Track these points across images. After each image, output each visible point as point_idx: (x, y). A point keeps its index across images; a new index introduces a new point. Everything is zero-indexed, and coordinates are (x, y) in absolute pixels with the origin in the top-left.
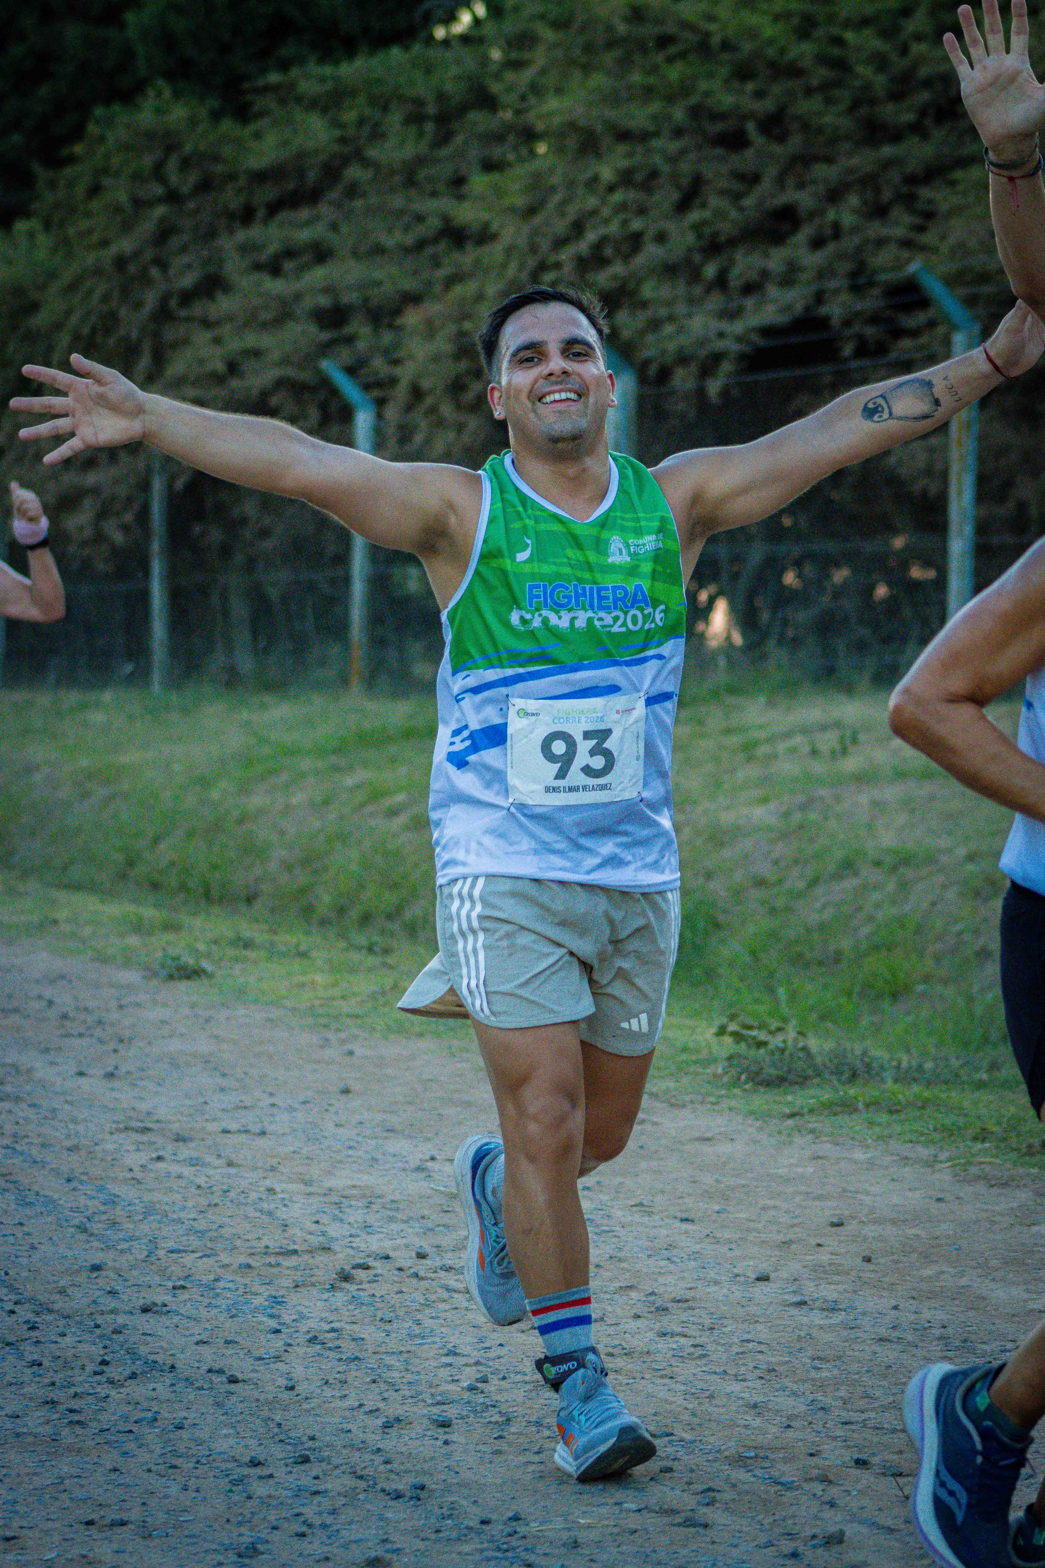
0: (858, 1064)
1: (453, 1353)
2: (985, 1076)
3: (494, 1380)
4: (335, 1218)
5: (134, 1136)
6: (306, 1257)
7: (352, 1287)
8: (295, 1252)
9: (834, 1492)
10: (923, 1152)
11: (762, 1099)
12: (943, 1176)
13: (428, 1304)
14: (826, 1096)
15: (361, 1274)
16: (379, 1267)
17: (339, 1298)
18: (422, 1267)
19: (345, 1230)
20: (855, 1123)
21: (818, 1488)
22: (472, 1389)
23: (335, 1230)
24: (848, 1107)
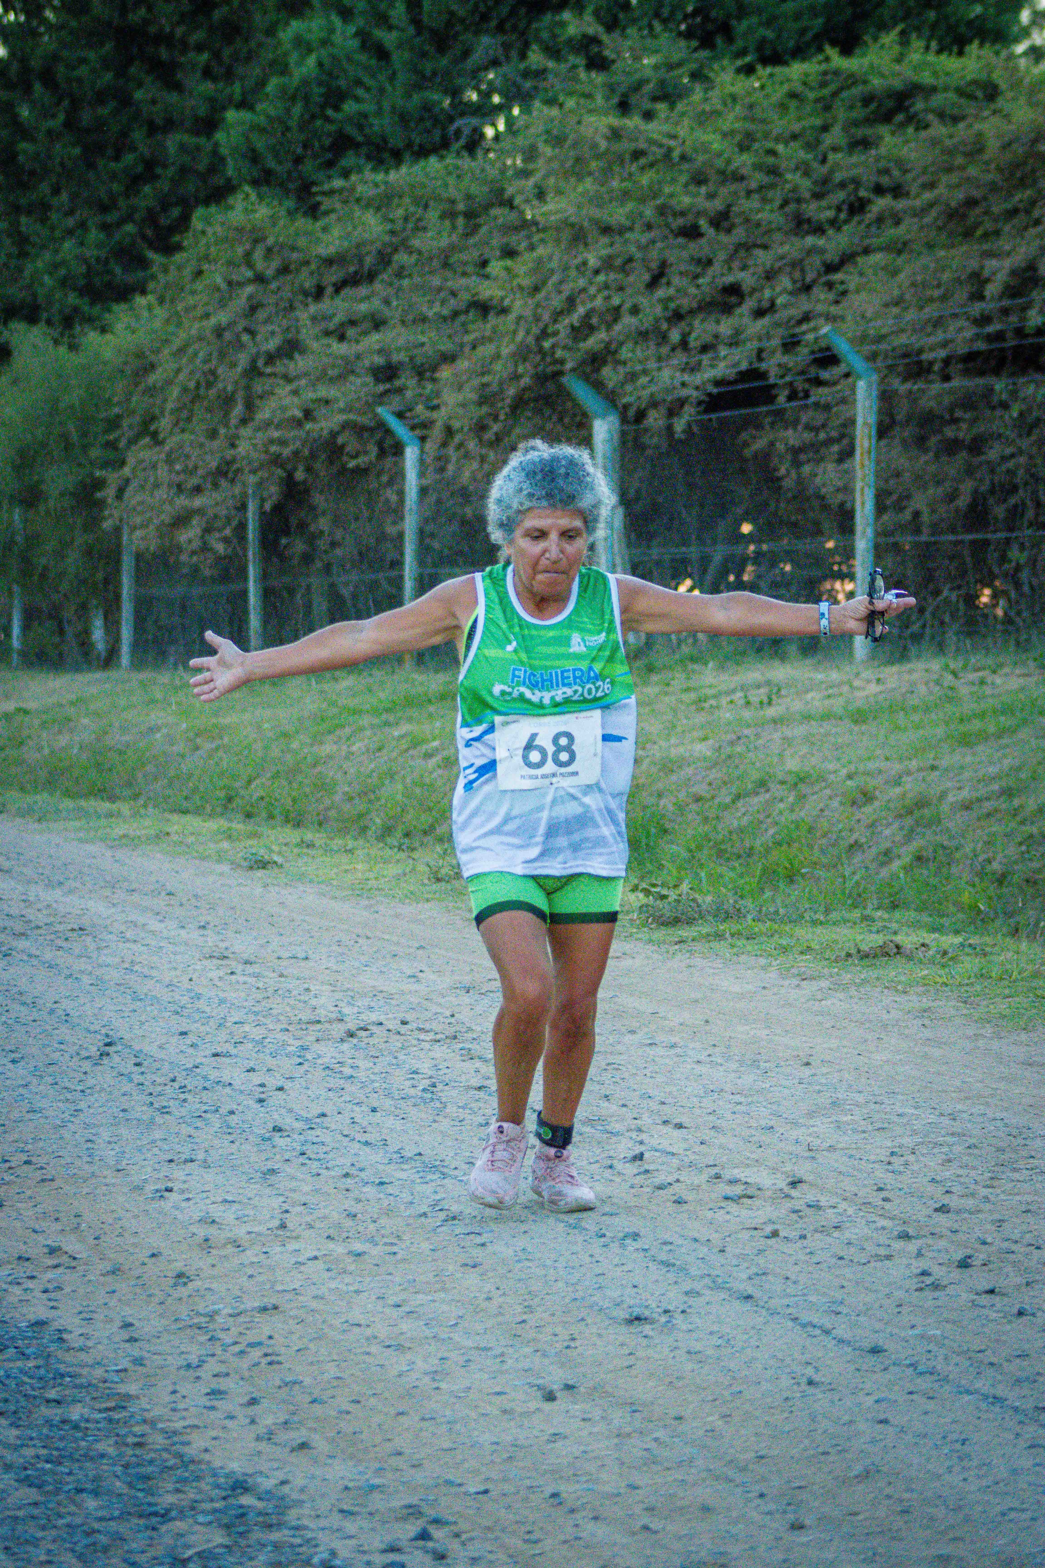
0: (731, 909)
1: (416, 1072)
2: (822, 918)
3: (440, 1087)
4: (349, 1003)
5: (215, 961)
6: (327, 1025)
7: (355, 1041)
8: (319, 1022)
9: (644, 1136)
10: (763, 961)
11: (660, 934)
12: (772, 975)
13: (403, 1048)
14: (705, 930)
15: (363, 1034)
16: (374, 1029)
17: (345, 1047)
18: (403, 1029)
19: (356, 1010)
20: (721, 947)
21: (634, 1135)
22: (424, 1090)
23: (346, 1010)
24: (719, 936)
